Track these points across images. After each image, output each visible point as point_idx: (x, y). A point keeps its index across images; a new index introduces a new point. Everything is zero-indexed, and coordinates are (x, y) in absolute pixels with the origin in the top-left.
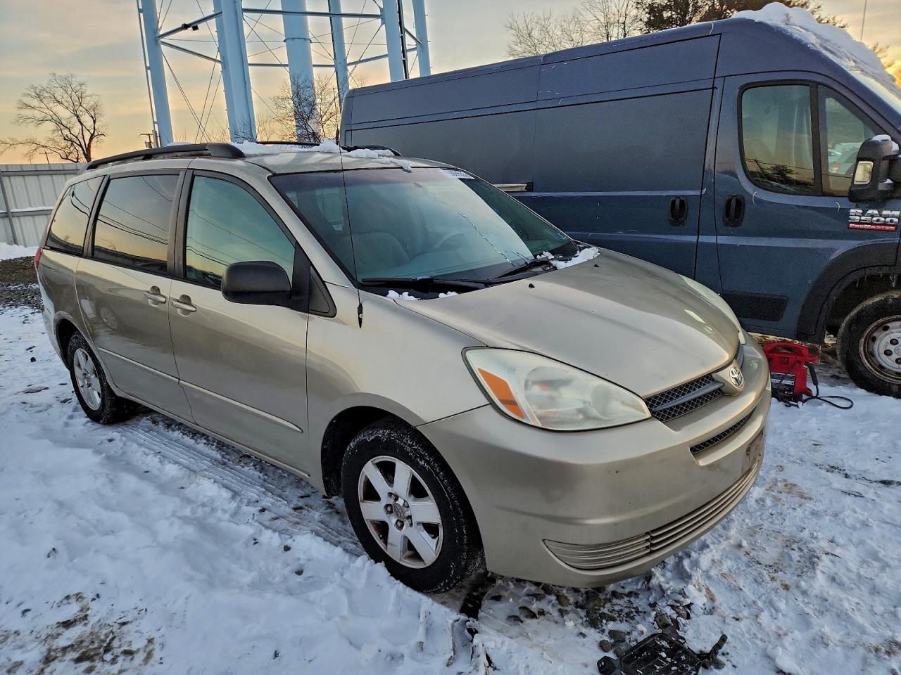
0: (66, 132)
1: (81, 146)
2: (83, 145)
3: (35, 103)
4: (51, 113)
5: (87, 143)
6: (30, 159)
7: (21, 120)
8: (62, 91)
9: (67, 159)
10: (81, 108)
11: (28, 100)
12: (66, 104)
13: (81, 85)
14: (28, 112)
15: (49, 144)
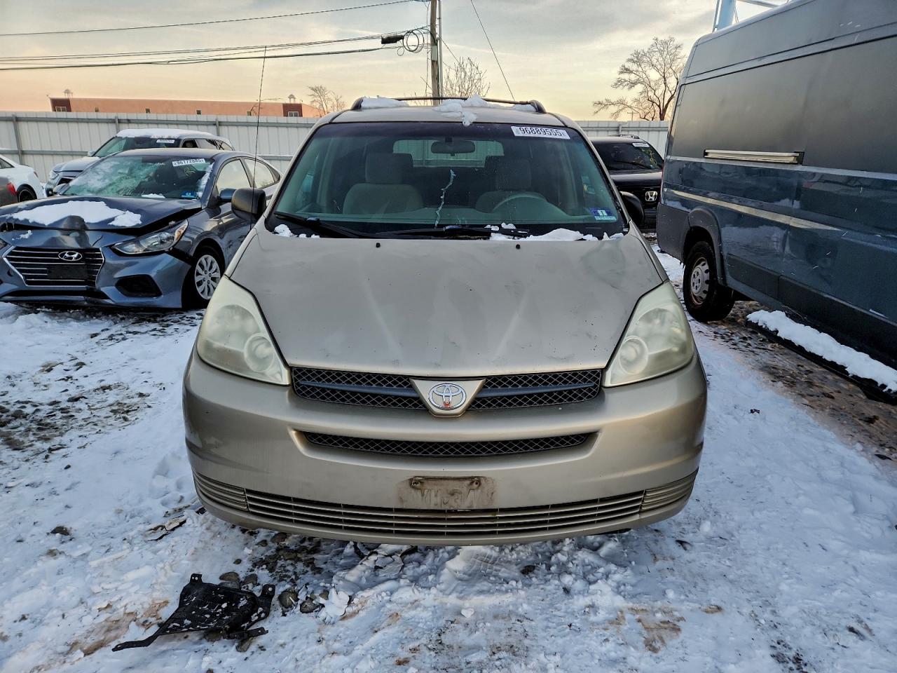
0: (651, 94)
1: (659, 106)
2: (661, 106)
3: (634, 67)
4: (644, 76)
5: (665, 103)
6: (615, 118)
7: (619, 83)
8: (659, 54)
9: (644, 118)
10: (670, 70)
11: (629, 65)
12: (659, 67)
13: (676, 48)
14: (626, 76)
15: (634, 105)
